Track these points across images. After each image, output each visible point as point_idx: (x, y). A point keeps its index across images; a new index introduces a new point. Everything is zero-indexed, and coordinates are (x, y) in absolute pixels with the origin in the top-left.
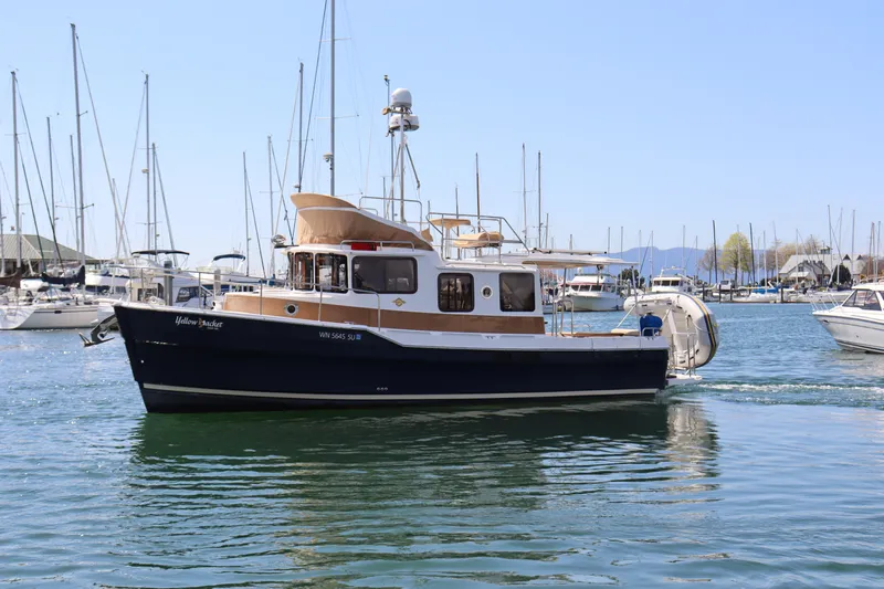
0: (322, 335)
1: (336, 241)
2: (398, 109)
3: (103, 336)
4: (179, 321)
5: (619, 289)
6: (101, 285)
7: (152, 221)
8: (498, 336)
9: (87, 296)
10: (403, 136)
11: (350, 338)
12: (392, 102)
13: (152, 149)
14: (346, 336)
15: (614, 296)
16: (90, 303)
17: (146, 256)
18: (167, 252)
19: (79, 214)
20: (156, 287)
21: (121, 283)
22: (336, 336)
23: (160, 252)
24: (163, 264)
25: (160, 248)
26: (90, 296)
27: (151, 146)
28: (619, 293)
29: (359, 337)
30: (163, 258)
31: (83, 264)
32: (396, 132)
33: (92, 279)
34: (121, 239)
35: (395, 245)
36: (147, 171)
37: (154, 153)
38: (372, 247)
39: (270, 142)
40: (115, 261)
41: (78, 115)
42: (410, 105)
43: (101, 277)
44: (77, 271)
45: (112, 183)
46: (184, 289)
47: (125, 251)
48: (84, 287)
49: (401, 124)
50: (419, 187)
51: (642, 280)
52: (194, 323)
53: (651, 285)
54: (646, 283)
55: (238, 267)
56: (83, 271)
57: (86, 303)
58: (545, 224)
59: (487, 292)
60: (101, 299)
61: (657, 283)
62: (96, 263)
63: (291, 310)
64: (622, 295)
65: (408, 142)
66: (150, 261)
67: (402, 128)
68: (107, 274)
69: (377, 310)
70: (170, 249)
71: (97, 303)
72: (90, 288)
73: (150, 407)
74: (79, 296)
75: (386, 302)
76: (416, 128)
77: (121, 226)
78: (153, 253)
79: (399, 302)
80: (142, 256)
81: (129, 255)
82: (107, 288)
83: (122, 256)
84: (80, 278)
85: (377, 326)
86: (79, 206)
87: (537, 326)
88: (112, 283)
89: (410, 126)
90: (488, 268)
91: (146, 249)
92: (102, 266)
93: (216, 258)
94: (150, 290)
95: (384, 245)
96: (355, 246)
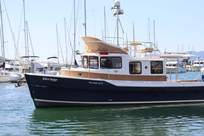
0: (90, 83)
1: (95, 52)
2: (116, 7)
3: (21, 84)
4: (44, 79)
5: (182, 66)
6: (11, 68)
7: (27, 47)
8: (150, 82)
9: (6, 72)
10: (118, 16)
11: (99, 84)
12: (114, 5)
13: (26, 23)
14: (98, 83)
15: (180, 68)
16: (7, 74)
17: (25, 58)
18: (32, 57)
19: (3, 45)
20: (29, 68)
21: (17, 67)
22: (94, 83)
23: (30, 57)
24: (31, 61)
25: (29, 56)
26: (7, 72)
27: (26, 22)
28: (182, 67)
29: (102, 83)
30: (30, 59)
31: (4, 61)
32: (116, 15)
33: (7, 66)
34: (16, 53)
35: (115, 53)
36: (25, 30)
37: (27, 24)
38: (107, 54)
39: (65, 20)
40: (15, 60)
41: (1, 12)
42: (120, 6)
43: (10, 65)
44: (2, 63)
45: (13, 34)
46: (38, 68)
47: (18, 57)
48: (5, 69)
49: (117, 12)
50: (123, 33)
51: (190, 63)
52: (49, 79)
53: (193, 64)
54: (191, 63)
55: (55, 61)
56: (4, 63)
57: (5, 74)
58: (156, 45)
59: (146, 67)
60: (10, 72)
61: (195, 63)
62: (8, 61)
63: (80, 75)
64: (183, 67)
65: (119, 18)
66: (26, 60)
67: (117, 14)
68: (12, 64)
69: (108, 74)
70: (33, 56)
71: (9, 74)
72: (7, 69)
73: (36, 107)
74: (3, 71)
75: (111, 71)
76: (122, 13)
77: (16, 49)
78: (27, 57)
79: (116, 72)
80: (24, 58)
81: (20, 58)
82: (12, 69)
83: (17, 58)
84: (3, 66)
85: (108, 79)
86: (2, 42)
87: (165, 79)
88: (14, 67)
89: (120, 13)
90: (146, 59)
91: (25, 56)
92: (11, 62)
93: (48, 58)
94: (26, 69)
95: (111, 53)
96: (101, 53)
